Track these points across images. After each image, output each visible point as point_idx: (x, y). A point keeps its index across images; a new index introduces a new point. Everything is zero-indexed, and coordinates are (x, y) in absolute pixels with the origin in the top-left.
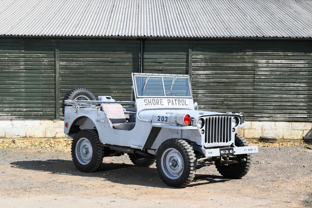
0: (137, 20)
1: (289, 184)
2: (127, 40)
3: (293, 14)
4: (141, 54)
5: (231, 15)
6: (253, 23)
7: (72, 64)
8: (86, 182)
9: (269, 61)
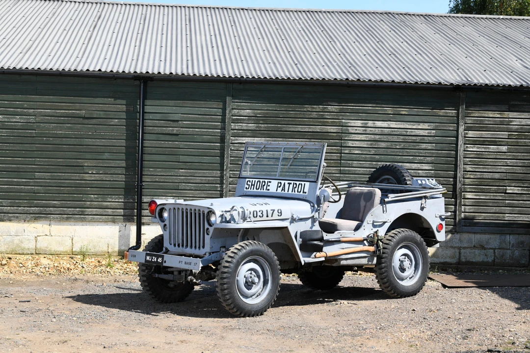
0: (138, 44)
1: (381, 341)
2: (115, 79)
3: (417, 42)
4: (140, 105)
5: (307, 39)
6: (344, 55)
7: (14, 120)
8: (17, 333)
9: (368, 123)
